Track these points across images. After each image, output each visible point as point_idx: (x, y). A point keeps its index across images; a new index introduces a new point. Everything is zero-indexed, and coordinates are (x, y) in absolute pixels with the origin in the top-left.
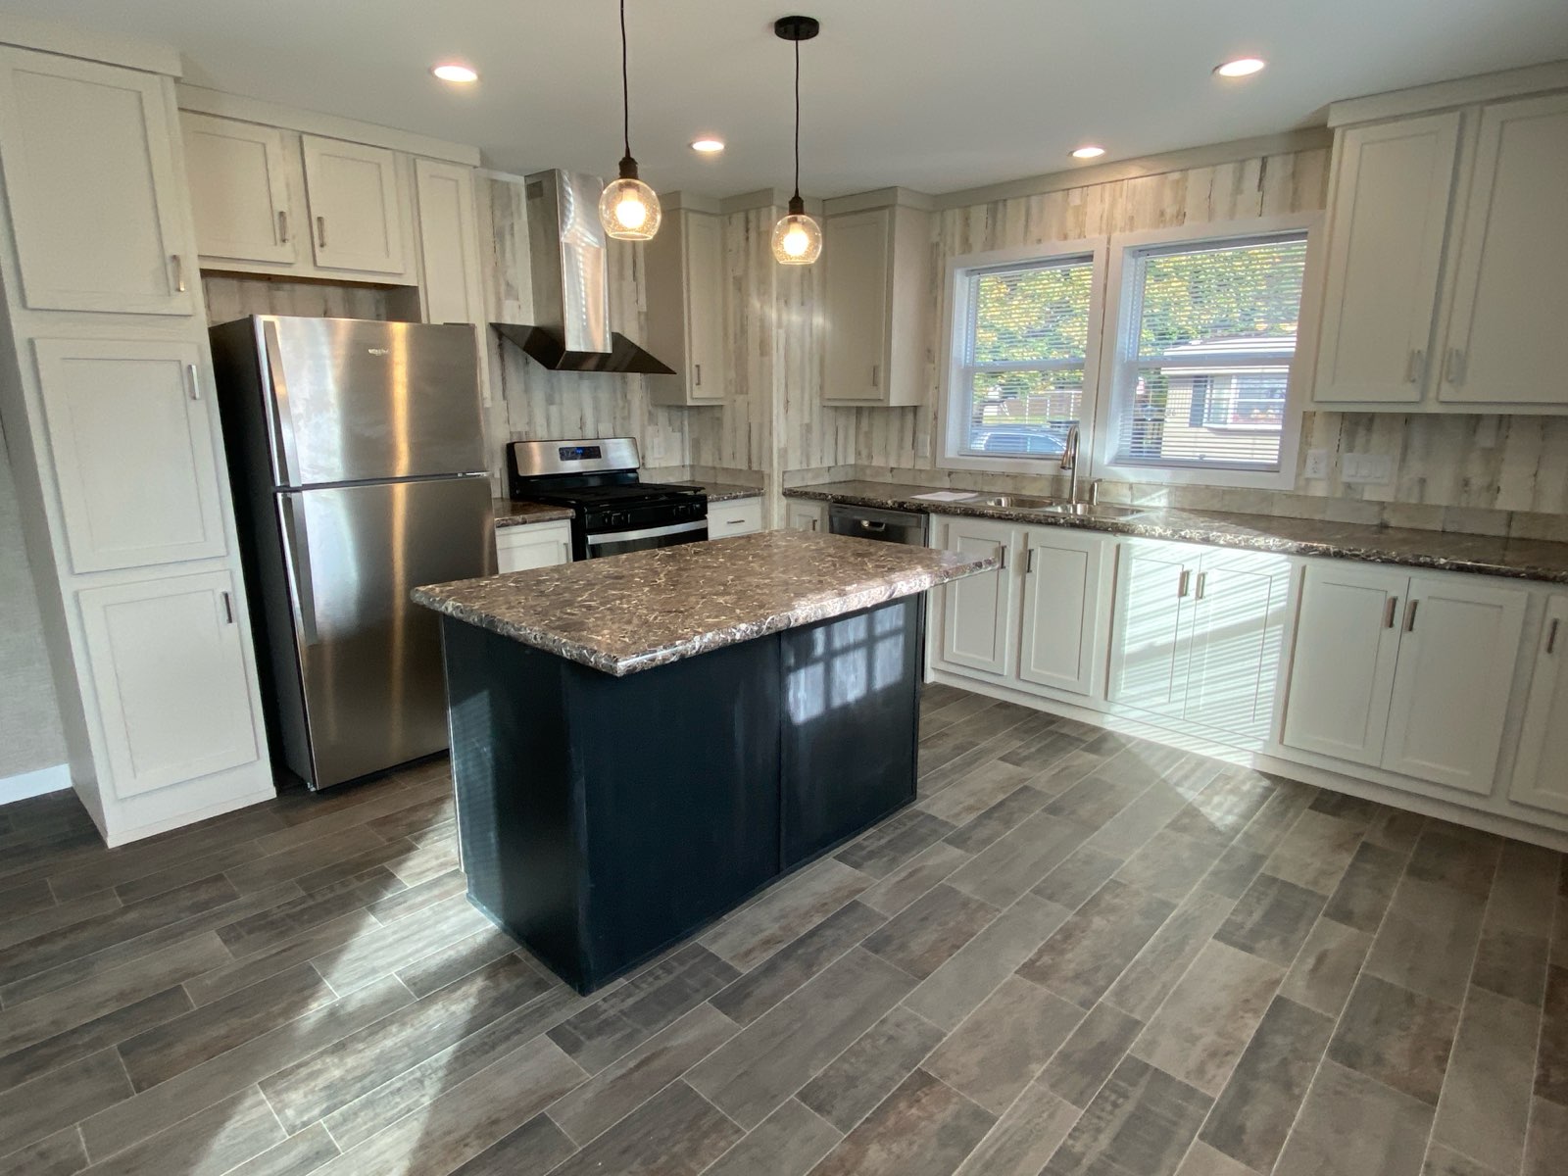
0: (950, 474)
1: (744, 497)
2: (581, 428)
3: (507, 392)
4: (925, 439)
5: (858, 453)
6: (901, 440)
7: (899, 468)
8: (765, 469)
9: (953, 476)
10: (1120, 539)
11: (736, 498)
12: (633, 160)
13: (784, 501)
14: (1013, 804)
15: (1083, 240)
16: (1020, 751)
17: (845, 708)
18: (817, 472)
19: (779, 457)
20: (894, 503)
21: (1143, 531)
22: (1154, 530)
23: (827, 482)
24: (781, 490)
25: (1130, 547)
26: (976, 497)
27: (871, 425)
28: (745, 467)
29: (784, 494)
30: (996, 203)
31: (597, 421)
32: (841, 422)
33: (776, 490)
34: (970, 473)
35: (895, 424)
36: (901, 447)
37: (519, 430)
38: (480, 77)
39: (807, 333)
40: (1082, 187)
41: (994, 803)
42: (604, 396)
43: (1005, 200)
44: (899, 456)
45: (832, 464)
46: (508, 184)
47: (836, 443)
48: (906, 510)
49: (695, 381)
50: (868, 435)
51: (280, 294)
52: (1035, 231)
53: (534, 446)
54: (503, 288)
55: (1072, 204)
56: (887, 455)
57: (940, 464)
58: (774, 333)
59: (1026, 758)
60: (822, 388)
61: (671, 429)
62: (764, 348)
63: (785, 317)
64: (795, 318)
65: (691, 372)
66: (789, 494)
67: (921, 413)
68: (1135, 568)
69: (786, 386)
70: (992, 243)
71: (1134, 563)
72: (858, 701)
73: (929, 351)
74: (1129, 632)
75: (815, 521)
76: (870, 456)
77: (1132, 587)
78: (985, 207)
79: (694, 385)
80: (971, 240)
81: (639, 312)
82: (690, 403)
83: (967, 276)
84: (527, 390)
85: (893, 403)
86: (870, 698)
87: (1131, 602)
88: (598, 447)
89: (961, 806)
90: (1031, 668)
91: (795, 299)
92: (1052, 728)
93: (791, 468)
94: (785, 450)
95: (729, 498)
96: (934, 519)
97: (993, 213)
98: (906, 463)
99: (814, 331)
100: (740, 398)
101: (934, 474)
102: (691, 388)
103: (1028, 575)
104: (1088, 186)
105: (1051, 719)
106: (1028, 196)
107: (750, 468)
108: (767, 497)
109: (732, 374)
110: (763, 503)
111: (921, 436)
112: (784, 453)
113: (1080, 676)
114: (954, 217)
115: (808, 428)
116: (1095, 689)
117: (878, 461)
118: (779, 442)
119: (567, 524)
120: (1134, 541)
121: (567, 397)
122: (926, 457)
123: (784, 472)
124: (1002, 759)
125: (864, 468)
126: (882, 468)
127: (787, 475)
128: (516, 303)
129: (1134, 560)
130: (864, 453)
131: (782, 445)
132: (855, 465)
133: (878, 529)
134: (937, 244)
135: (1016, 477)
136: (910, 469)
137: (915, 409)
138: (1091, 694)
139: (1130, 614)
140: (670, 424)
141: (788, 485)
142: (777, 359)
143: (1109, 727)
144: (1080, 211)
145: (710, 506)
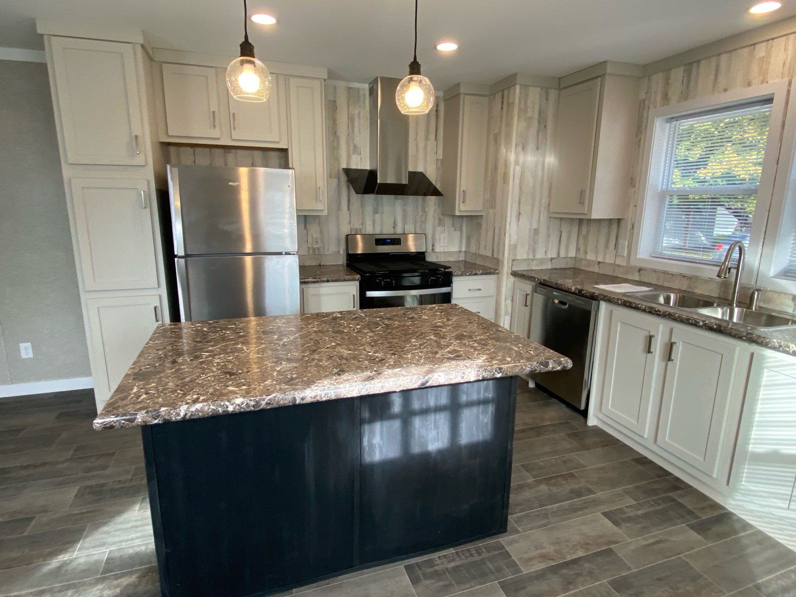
0: (640, 270)
1: (481, 274)
2: (394, 227)
3: (350, 207)
4: (624, 243)
5: (578, 250)
6: (608, 242)
7: (604, 263)
8: (500, 258)
9: (642, 272)
10: (754, 348)
11: (476, 274)
12: (251, 44)
13: (512, 279)
14: (587, 565)
15: (765, 85)
16: (627, 510)
17: (426, 456)
18: (542, 261)
19: (510, 250)
20: (576, 289)
21: (777, 345)
22: (788, 347)
23: (550, 268)
24: (510, 271)
25: (762, 357)
26: (650, 291)
27: (588, 231)
28: (490, 255)
29: (512, 274)
30: (692, 63)
31: (405, 223)
32: (565, 228)
33: (506, 269)
34: (655, 271)
35: (604, 232)
36: (607, 247)
37: (355, 227)
38: (278, 21)
39: (540, 168)
40: (768, 40)
41: (569, 558)
42: (410, 210)
43: (699, 61)
44: (605, 254)
45: (554, 256)
46: (358, 89)
47: (560, 243)
48: (583, 296)
49: (462, 200)
50: (586, 237)
51: (230, 155)
52: (722, 82)
53: (359, 237)
54: (351, 149)
55: (757, 57)
56: (597, 253)
57: (633, 263)
58: (512, 169)
59: (629, 519)
60: (549, 204)
61: (453, 229)
62: (505, 180)
63: (521, 159)
64: (530, 159)
65: (460, 194)
66: (515, 274)
67: (623, 223)
68: (766, 377)
69: (519, 203)
70: (685, 96)
71: (766, 373)
72: (440, 452)
73: (632, 179)
74: (755, 433)
75: (527, 295)
76: (586, 253)
77: (762, 393)
78: (682, 68)
79: (461, 203)
80: (669, 95)
81: (437, 159)
82: (457, 213)
83: (667, 123)
84: (362, 206)
85: (594, 216)
86: (453, 451)
87: (759, 407)
88: (400, 239)
89: (539, 551)
90: (666, 437)
91: (531, 146)
92: (672, 494)
93: (518, 257)
94: (515, 246)
95: (470, 275)
96: (603, 305)
97: (688, 72)
98: (609, 260)
99: (546, 167)
100: (491, 211)
101: (629, 269)
102: (459, 204)
103: (670, 363)
104: (773, 39)
105: (677, 484)
106: (720, 55)
107: (493, 255)
108: (500, 275)
109: (488, 196)
110: (498, 278)
111: (621, 241)
112: (514, 248)
113: (706, 459)
114: (658, 80)
115: (536, 231)
116: (718, 471)
117: (591, 257)
118: (510, 240)
119: (357, 283)
120: (768, 353)
121: (386, 209)
122: (624, 256)
123: (513, 260)
124: (605, 514)
125: (581, 260)
126: (593, 261)
127: (515, 262)
128: (359, 157)
129: (766, 370)
130: (582, 249)
131: (513, 243)
132: (575, 257)
133: (563, 307)
134: (644, 100)
135: (691, 278)
136: (611, 264)
137: (619, 220)
138: (715, 476)
139: (757, 418)
140: (453, 226)
141: (515, 269)
142: (513, 187)
143: (730, 508)
144: (764, 60)
145: (454, 279)
